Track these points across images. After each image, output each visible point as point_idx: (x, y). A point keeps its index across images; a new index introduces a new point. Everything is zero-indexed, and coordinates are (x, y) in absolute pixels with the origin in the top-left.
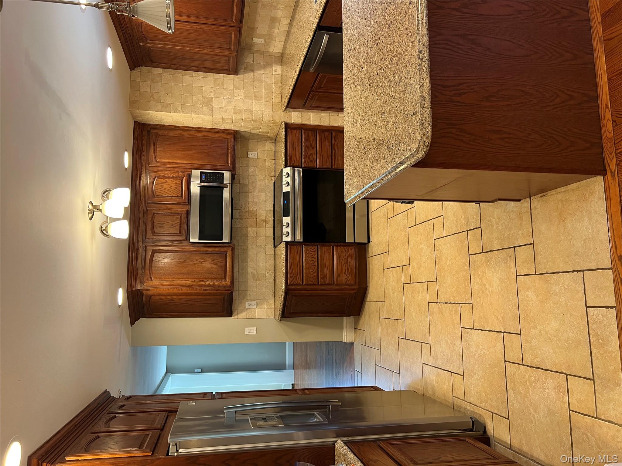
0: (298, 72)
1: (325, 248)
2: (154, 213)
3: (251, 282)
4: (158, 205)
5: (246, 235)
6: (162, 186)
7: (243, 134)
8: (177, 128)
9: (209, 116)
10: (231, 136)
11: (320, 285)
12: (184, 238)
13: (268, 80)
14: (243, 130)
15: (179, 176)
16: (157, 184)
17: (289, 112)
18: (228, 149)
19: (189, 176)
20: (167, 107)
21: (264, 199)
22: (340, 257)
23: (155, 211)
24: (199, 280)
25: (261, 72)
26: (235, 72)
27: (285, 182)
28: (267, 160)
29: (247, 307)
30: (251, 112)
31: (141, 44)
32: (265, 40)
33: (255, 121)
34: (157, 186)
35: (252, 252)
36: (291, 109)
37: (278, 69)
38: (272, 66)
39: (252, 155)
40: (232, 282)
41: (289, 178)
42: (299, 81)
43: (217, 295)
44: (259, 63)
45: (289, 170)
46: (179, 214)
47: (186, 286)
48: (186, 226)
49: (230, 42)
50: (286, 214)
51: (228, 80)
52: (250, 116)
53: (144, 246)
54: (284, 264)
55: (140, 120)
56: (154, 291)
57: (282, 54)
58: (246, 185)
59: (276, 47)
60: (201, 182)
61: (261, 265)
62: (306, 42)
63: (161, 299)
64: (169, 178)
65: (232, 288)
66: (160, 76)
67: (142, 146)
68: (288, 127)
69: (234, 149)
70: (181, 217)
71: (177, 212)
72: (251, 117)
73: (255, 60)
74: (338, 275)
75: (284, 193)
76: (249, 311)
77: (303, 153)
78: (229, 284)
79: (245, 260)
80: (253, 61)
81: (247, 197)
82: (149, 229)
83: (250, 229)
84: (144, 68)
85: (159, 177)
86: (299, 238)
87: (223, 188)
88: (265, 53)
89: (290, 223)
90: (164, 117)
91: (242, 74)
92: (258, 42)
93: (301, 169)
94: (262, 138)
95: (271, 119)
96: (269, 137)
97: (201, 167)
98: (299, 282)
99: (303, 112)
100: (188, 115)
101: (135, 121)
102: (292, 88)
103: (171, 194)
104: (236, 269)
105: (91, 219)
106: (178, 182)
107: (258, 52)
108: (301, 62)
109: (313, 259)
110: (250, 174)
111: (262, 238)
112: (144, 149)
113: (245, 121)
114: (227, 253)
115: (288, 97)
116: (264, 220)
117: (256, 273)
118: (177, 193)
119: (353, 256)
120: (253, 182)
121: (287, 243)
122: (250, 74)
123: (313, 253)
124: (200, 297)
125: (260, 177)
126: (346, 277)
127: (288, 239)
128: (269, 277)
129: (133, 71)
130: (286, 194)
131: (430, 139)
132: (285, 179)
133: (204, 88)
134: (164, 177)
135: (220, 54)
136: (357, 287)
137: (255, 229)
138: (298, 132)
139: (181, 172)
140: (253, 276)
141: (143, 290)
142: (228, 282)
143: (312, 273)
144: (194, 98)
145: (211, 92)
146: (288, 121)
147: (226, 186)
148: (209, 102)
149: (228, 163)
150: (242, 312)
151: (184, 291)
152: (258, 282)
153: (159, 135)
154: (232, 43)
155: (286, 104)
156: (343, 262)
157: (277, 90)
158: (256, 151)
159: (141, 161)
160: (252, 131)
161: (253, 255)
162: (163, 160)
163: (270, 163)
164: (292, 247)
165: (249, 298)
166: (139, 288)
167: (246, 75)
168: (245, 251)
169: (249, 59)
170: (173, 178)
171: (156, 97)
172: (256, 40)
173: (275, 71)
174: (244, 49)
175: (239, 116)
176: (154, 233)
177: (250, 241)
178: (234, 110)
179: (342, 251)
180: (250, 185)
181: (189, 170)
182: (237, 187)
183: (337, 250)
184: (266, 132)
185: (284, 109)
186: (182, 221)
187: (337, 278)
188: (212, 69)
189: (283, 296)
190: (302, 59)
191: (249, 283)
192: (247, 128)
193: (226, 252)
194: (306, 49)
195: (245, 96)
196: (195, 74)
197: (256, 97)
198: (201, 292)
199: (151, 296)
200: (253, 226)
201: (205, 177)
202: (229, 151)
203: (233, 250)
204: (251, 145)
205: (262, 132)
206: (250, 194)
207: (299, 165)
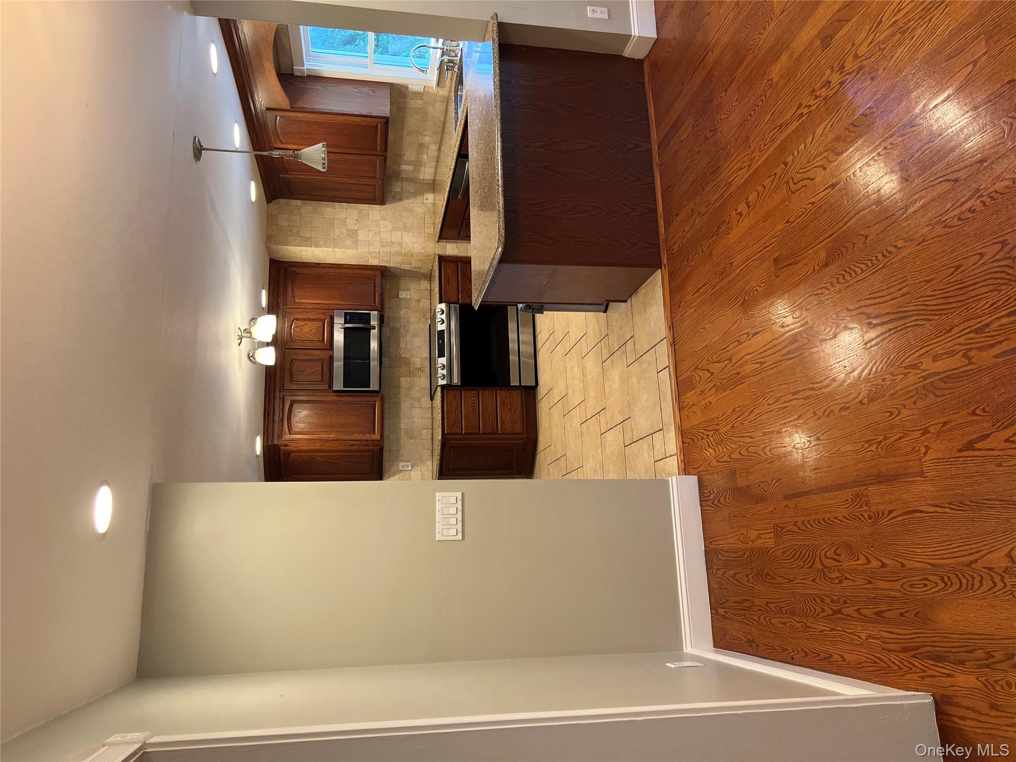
0: (446, 199)
1: (487, 393)
2: (293, 360)
3: (404, 441)
4: (298, 350)
5: (398, 387)
6: (301, 330)
7: (392, 270)
8: (318, 265)
9: (354, 250)
10: (378, 273)
11: (482, 434)
12: (326, 387)
13: (419, 209)
14: (392, 265)
15: (320, 317)
16: (295, 327)
17: (443, 243)
18: (375, 287)
19: (332, 319)
20: (307, 242)
21: (419, 345)
22: (504, 403)
23: (294, 357)
24: (344, 433)
25: (411, 201)
26: (382, 202)
27: (440, 320)
28: (421, 300)
29: (401, 468)
30: (400, 244)
31: (281, 175)
32: (414, 166)
33: (405, 255)
34: (296, 330)
35: (405, 406)
36: (445, 241)
37: (430, 197)
38: (423, 194)
39: (403, 294)
40: (382, 436)
41: (444, 314)
42: (448, 209)
43: (364, 452)
44: (409, 192)
45: (443, 306)
46: (321, 360)
47: (330, 440)
48: (328, 374)
49: (375, 171)
50: (441, 355)
51: (375, 212)
52: (398, 248)
53: (281, 396)
54: (440, 411)
55: (277, 257)
56: (293, 447)
57: (434, 180)
58: (398, 329)
59: (427, 173)
60: (345, 323)
61: (416, 420)
62: (450, 169)
63: (301, 457)
64: (309, 320)
65: (381, 442)
66: (299, 208)
67: (278, 286)
68: (442, 259)
69: (382, 287)
70: (322, 363)
71: (318, 358)
72: (400, 251)
73: (404, 188)
74: (503, 423)
75: (438, 331)
76: (402, 474)
77: (460, 288)
78: (379, 438)
79: (397, 415)
80: (402, 189)
81: (398, 342)
82: (287, 377)
83: (402, 379)
84: (282, 201)
85: (298, 319)
86: (456, 380)
87: (369, 330)
88: (414, 180)
89: (445, 364)
90: (304, 253)
91: (389, 204)
92: (407, 169)
93: (458, 306)
94: (416, 275)
95: (423, 251)
96: (423, 274)
97: (344, 307)
98: (457, 430)
99: (459, 243)
100: (330, 249)
101: (270, 259)
102: (442, 216)
103: (312, 338)
104: (386, 426)
105: (239, 345)
106: (319, 324)
107: (408, 179)
108: (448, 189)
109: (473, 405)
110: (402, 317)
111: (416, 389)
112: (281, 289)
113: (394, 254)
114: (375, 404)
115: (440, 226)
116: (419, 369)
117: (410, 430)
118: (318, 337)
119: (519, 402)
120: (405, 326)
121: (443, 387)
122: (398, 203)
123: (473, 399)
124: (346, 454)
125: (412, 320)
126: (512, 425)
127: (444, 382)
128: (427, 434)
129: (269, 204)
130: (441, 333)
131: (503, 238)
132: (439, 317)
133: (348, 220)
134: (304, 320)
135: (366, 183)
136: (524, 436)
137: (408, 379)
138: (453, 265)
139: (323, 313)
140: (407, 433)
141: (280, 446)
142: (377, 436)
143: (472, 421)
144: (337, 231)
145: (355, 224)
146: (442, 253)
147: (374, 328)
148: (353, 234)
149: (375, 302)
150: (394, 475)
151: (327, 446)
152: (413, 441)
153: (298, 273)
154: (378, 172)
155: (438, 235)
156: (508, 408)
157: (428, 220)
158: (409, 290)
159: (278, 302)
160: (403, 267)
161: (406, 410)
162: (302, 301)
163: (425, 304)
164: (449, 392)
165: (402, 459)
166: (276, 443)
167: (394, 204)
168: (397, 404)
169: (397, 187)
170: (313, 320)
171: (295, 230)
172: (404, 167)
173: (427, 200)
174: (392, 177)
175: (387, 249)
176: (292, 380)
177: (403, 392)
178: (382, 242)
179: (507, 396)
180: (401, 329)
181: (332, 311)
182: (386, 332)
183: (501, 394)
184: (418, 268)
185: (436, 240)
186: (324, 367)
187: (501, 426)
188: (356, 199)
189: (439, 448)
190: (449, 185)
191: (402, 441)
192: (397, 263)
193: (375, 402)
194: (451, 177)
195: (393, 228)
196: (337, 205)
197: (405, 228)
198: (347, 448)
199: (290, 453)
200: (406, 376)
201: (349, 318)
202: (377, 289)
203: (382, 399)
204: (402, 283)
205: (414, 267)
206: (402, 340)
207: (456, 300)
